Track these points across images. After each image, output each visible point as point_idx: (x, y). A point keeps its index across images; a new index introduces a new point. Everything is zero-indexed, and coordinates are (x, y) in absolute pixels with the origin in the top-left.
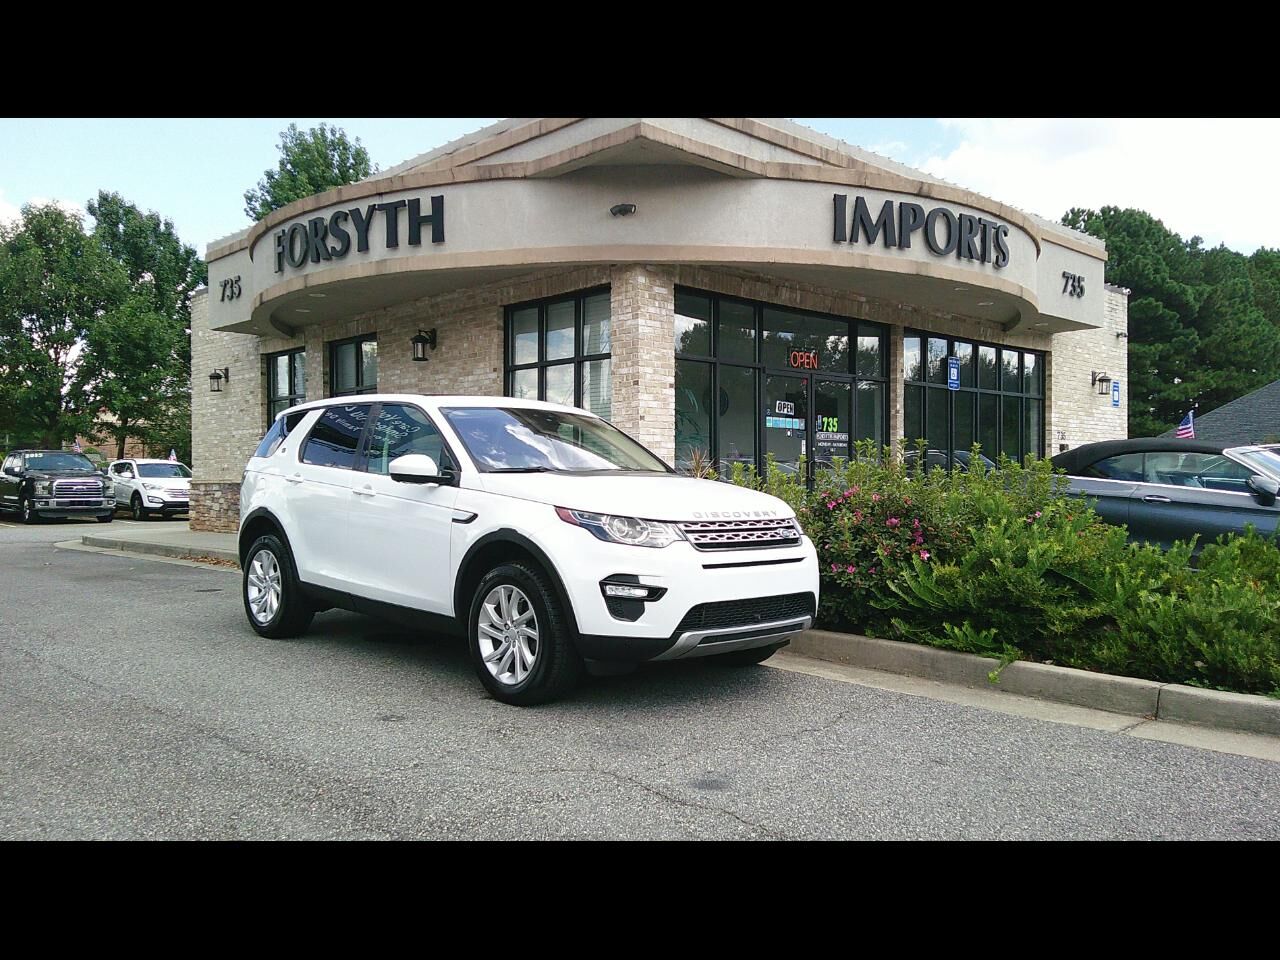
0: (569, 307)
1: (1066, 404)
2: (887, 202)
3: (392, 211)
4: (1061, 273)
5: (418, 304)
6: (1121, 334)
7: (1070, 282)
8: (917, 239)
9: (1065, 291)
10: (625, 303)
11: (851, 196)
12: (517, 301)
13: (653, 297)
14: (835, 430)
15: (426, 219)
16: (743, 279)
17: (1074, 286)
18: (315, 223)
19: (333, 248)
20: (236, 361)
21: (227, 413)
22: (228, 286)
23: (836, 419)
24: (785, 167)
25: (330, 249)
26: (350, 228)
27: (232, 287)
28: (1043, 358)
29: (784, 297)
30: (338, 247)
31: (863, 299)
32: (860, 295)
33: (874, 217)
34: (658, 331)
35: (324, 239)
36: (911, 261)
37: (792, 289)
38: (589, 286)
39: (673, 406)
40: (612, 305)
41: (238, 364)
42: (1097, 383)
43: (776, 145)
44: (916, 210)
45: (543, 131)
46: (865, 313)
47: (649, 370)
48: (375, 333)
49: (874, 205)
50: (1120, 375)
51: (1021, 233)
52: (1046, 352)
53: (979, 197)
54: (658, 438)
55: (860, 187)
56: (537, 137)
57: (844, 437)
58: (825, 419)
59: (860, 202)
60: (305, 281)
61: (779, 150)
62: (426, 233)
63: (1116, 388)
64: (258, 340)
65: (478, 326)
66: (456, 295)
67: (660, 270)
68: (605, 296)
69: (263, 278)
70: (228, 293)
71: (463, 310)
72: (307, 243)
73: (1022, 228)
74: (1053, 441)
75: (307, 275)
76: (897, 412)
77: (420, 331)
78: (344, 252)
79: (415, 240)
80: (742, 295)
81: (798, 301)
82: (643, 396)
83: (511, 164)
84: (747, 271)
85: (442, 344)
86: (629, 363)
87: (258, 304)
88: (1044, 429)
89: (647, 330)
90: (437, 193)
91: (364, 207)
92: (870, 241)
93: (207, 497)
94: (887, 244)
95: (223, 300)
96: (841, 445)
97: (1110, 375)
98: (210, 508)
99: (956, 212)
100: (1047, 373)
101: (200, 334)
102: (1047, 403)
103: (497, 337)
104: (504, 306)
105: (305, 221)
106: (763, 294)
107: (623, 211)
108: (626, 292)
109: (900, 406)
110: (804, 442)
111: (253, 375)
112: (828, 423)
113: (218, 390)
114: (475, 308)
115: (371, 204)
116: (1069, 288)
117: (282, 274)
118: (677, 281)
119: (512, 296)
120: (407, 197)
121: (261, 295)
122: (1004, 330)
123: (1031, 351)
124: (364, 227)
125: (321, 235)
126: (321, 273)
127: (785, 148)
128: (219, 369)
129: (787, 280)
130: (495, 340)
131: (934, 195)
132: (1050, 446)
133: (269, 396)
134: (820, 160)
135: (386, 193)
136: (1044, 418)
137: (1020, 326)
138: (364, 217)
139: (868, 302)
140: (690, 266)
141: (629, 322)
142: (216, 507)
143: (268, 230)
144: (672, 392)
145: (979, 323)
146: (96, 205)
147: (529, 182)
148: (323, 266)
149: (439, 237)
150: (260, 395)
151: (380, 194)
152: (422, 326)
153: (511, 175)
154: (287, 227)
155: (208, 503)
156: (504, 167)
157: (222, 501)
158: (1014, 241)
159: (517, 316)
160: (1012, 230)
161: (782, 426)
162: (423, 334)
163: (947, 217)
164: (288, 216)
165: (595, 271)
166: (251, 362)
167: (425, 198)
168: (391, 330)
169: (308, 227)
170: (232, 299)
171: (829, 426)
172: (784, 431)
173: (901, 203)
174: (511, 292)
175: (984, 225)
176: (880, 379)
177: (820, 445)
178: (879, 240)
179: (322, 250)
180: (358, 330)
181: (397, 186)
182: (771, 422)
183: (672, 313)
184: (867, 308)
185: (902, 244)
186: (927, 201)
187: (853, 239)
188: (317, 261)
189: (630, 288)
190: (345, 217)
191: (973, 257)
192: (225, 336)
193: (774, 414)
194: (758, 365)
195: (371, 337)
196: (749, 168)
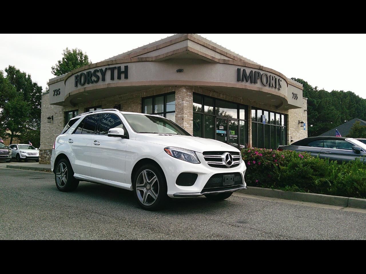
0: (162, 98)
1: (292, 129)
2: (251, 71)
3: (112, 70)
4: (292, 92)
5: (115, 97)
6: (306, 110)
7: (294, 95)
8: (259, 81)
9: (293, 98)
10: (180, 97)
11: (242, 69)
13: (187, 95)
14: (234, 134)
15: (123, 72)
16: (211, 91)
17: (295, 96)
18: (88, 73)
19: (94, 80)
20: (55, 114)
21: (52, 129)
23: (234, 131)
24: (224, 60)
26: (99, 74)
27: (57, 91)
28: (286, 117)
29: (221, 97)
30: (96, 79)
31: (241, 98)
32: (240, 97)
33: (248, 75)
34: (189, 105)
36: (257, 87)
37: (223, 94)
38: (168, 92)
39: (192, 126)
40: (176, 97)
42: (300, 123)
43: (222, 54)
44: (259, 73)
45: (158, 48)
47: (187, 116)
48: (101, 105)
49: (248, 71)
50: (306, 122)
51: (284, 81)
52: (287, 114)
53: (275, 71)
55: (244, 66)
56: (156, 50)
57: (236, 136)
58: (231, 131)
59: (244, 70)
61: (222, 56)
62: (123, 76)
63: (305, 125)
64: (63, 107)
65: (134, 103)
66: (127, 95)
67: (189, 88)
68: (173, 95)
69: (70, 89)
70: (56, 93)
71: (129, 99)
72: (86, 79)
73: (285, 80)
74: (289, 139)
75: (85, 88)
76: (250, 130)
78: (97, 82)
79: (119, 78)
80: (210, 96)
81: (225, 97)
82: (185, 123)
83: (148, 57)
84: (211, 89)
85: (122, 108)
87: (68, 96)
88: (287, 136)
89: (186, 104)
90: (126, 65)
91: (104, 68)
92: (247, 81)
93: (45, 154)
94: (251, 82)
95: (54, 95)
96: (236, 138)
97: (303, 121)
98: (46, 157)
99: (269, 74)
100: (287, 120)
101: (44, 106)
102: (287, 128)
104: (142, 98)
105: (85, 72)
106: (216, 96)
107: (180, 71)
108: (180, 94)
109: (251, 128)
110: (226, 137)
111: (61, 118)
113: (50, 122)
114: (133, 98)
115: (106, 67)
116: (294, 97)
117: (77, 87)
118: (194, 91)
119: (145, 95)
120: (117, 66)
121: (70, 93)
122: (277, 108)
123: (283, 114)
124: (104, 74)
125: (90, 76)
126: (89, 87)
127: (224, 55)
128: (50, 115)
129: (222, 92)
130: (139, 107)
131: (263, 69)
132: (288, 140)
134: (233, 59)
135: (110, 65)
136: (287, 133)
137: (282, 107)
138: (104, 71)
140: (197, 87)
141: (181, 102)
142: (48, 157)
143: (73, 75)
144: (192, 122)
145: (270, 106)
146: (8, 69)
147: (153, 62)
148: (91, 85)
149: (126, 77)
151: (109, 65)
152: (116, 103)
153: (148, 60)
154: (79, 74)
155: (45, 156)
156: (146, 58)
158: (283, 83)
159: (146, 100)
160: (282, 80)
161: (221, 133)
162: (117, 105)
163: (267, 76)
164: (79, 71)
165: (170, 88)
166: (61, 114)
167: (123, 67)
168: (106, 104)
169: (86, 74)
170: (57, 95)
171: (232, 133)
172: (221, 134)
173: (255, 71)
174: (145, 94)
175: (276, 78)
176: (245, 120)
177: (230, 138)
178: (249, 81)
179: (90, 80)
180: (96, 104)
181: (114, 62)
182: (217, 131)
183: (192, 100)
184: (242, 101)
185: (255, 82)
186: (262, 71)
187: (242, 81)
188: (89, 83)
189: (181, 92)
190: (98, 71)
191: (273, 87)
192: (52, 106)
193: (219, 129)
194: (214, 115)
195: (100, 107)
196: (215, 60)
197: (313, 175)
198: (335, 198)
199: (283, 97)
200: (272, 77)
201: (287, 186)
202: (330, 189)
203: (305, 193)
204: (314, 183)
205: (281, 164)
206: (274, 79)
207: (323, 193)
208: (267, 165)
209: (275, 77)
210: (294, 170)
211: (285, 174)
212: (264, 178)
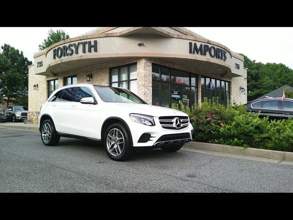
0: (126, 68)
1: (235, 94)
3: (84, 44)
4: (235, 63)
5: (88, 68)
6: (246, 78)
7: (237, 66)
8: (208, 53)
9: (236, 67)
10: (141, 67)
11: (193, 43)
13: (147, 65)
14: (187, 98)
15: (93, 46)
16: (167, 62)
17: (238, 66)
18: (64, 47)
19: (69, 53)
21: (38, 95)
23: (187, 96)
24: (178, 35)
25: (68, 54)
26: (73, 48)
27: (40, 64)
28: (230, 83)
29: (176, 67)
31: (193, 68)
32: (192, 67)
34: (148, 74)
35: (66, 51)
36: (206, 58)
37: (178, 65)
38: (131, 63)
39: (152, 91)
40: (137, 67)
41: (41, 83)
42: (241, 89)
46: (193, 71)
47: (146, 83)
48: (77, 75)
49: (198, 45)
50: (246, 88)
53: (220, 44)
54: (148, 99)
55: (195, 41)
57: (188, 100)
61: (177, 31)
62: (93, 49)
63: (245, 90)
64: (46, 77)
65: (103, 73)
66: (97, 66)
67: (149, 59)
68: (135, 65)
69: (49, 60)
70: (39, 65)
71: (99, 69)
72: (62, 52)
73: (229, 52)
74: (232, 102)
75: (61, 60)
78: (71, 54)
79: (90, 51)
80: (167, 66)
81: (179, 67)
82: (145, 89)
83: (114, 33)
84: (167, 60)
85: (94, 77)
86: (142, 81)
87: (48, 67)
88: (230, 100)
89: (146, 73)
90: (95, 39)
91: (77, 43)
92: (198, 53)
93: (32, 115)
95: (38, 67)
97: (244, 87)
98: (33, 118)
99: (216, 47)
100: (231, 87)
101: (31, 76)
102: (231, 93)
103: (108, 75)
104: (110, 68)
105: (61, 46)
106: (171, 66)
107: (140, 45)
108: (141, 64)
109: (200, 93)
110: (180, 101)
111: (44, 85)
113: (36, 89)
114: (102, 68)
115: (79, 42)
116: (237, 67)
117: (55, 59)
118: (153, 62)
119: (112, 66)
120: (88, 40)
121: (49, 65)
122: (222, 77)
123: (227, 81)
124: (77, 47)
125: (66, 49)
126: (65, 59)
128: (36, 84)
129: (177, 63)
131: (211, 43)
133: (48, 91)
134: (185, 34)
135: (82, 40)
136: (230, 97)
137: (226, 75)
138: (77, 45)
140: (156, 58)
141: (141, 71)
142: (35, 118)
143: (51, 49)
144: (151, 88)
145: (217, 75)
146: (3, 46)
147: (118, 37)
148: (66, 57)
149: (96, 50)
150: (46, 90)
152: (89, 73)
153: (114, 36)
154: (56, 48)
155: (33, 117)
156: (112, 33)
157: (36, 116)
158: (227, 55)
159: (113, 70)
160: (227, 52)
161: (175, 97)
162: (89, 75)
164: (57, 45)
165: (133, 59)
166: (44, 82)
167: (92, 41)
168: (81, 74)
169: (62, 48)
170: (40, 67)
171: (185, 97)
176: (196, 87)
177: (183, 101)
179: (66, 53)
180: (72, 74)
181: (85, 38)
182: (173, 96)
183: (151, 69)
184: (193, 70)
188: (64, 56)
190: (72, 45)
192: (37, 76)
193: (173, 94)
194: (170, 83)
195: (75, 76)
196: (170, 35)
199: (228, 67)
207: (262, 147)
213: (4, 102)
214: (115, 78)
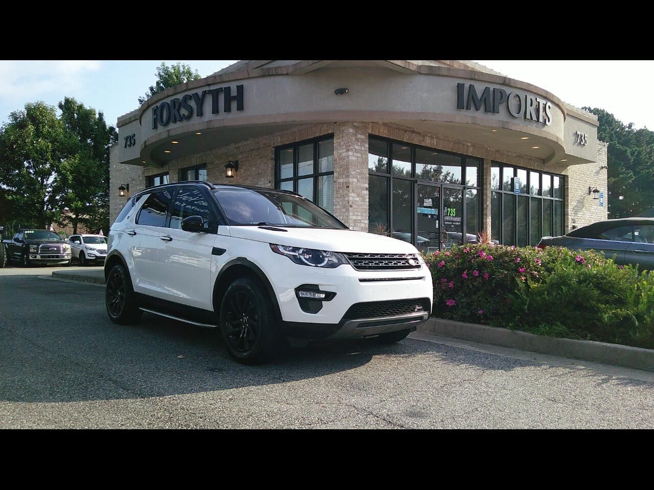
0: (310, 148)
1: (576, 204)
2: (486, 88)
3: (215, 94)
4: (575, 132)
5: (229, 147)
6: (604, 167)
7: (580, 137)
8: (502, 108)
9: (576, 142)
10: (342, 143)
11: (467, 84)
12: (282, 144)
13: (357, 140)
14: (454, 215)
15: (234, 98)
16: (405, 132)
17: (582, 139)
18: (174, 102)
19: (184, 115)
20: (132, 180)
22: (129, 139)
23: (454, 209)
24: (431, 68)
25: (182, 115)
26: (192, 103)
27: (131, 138)
28: (564, 180)
29: (427, 142)
30: (187, 114)
31: (469, 144)
32: (467, 142)
33: (479, 95)
34: (359, 159)
35: (178, 111)
36: (499, 121)
37: (432, 137)
38: (321, 135)
39: (367, 200)
40: (334, 145)
41: (134, 182)
42: (592, 193)
44: (502, 93)
46: (471, 152)
47: (355, 180)
48: (205, 164)
49: (479, 88)
50: (604, 190)
52: (564, 176)
53: (536, 87)
54: (359, 218)
55: (472, 79)
57: (459, 219)
58: (449, 209)
59: (471, 87)
60: (169, 133)
62: (234, 105)
63: (602, 196)
64: (144, 169)
65: (261, 158)
66: (249, 142)
67: (361, 127)
68: (330, 141)
69: (146, 133)
70: (128, 143)
71: (252, 150)
72: (170, 113)
73: (557, 105)
74: (569, 224)
75: (169, 130)
76: (487, 206)
77: (230, 162)
78: (189, 117)
79: (228, 109)
80: (405, 140)
81: (435, 143)
82: (352, 194)
83: (280, 67)
84: (407, 127)
85: (241, 168)
86: (344, 176)
87: (143, 147)
88: (564, 218)
89: (354, 158)
90: (239, 83)
92: (477, 109)
94: (486, 111)
95: (126, 147)
96: (457, 223)
97: (598, 189)
99: (522, 95)
100: (566, 187)
101: (114, 166)
102: (566, 203)
103: (271, 164)
104: (275, 147)
105: (168, 101)
106: (416, 140)
107: (341, 92)
108: (343, 137)
109: (489, 203)
110: (437, 221)
111: (141, 187)
112: (450, 211)
113: (123, 196)
114: (259, 148)
115: (205, 90)
116: (580, 141)
117: (156, 130)
118: (370, 132)
119: (279, 142)
120: (224, 86)
121: (145, 142)
122: (544, 163)
123: (557, 175)
124: (200, 102)
125: (177, 107)
128: (123, 183)
129: (429, 133)
130: (270, 166)
131: (511, 84)
135: (212, 84)
136: (564, 211)
137: (554, 161)
138: (200, 97)
139: (472, 146)
140: (377, 123)
141: (344, 154)
143: (149, 106)
144: (367, 192)
145: (530, 159)
146: (63, 104)
147: (289, 77)
148: (178, 124)
149: (241, 108)
151: (209, 85)
152: (231, 159)
153: (280, 73)
154: (158, 104)
156: (276, 68)
158: (554, 112)
159: (282, 152)
160: (552, 106)
161: (426, 212)
162: (231, 163)
163: (519, 97)
164: (160, 99)
165: (325, 126)
166: (140, 180)
167: (233, 86)
168: (214, 162)
169: (170, 104)
170: (130, 146)
171: (450, 213)
172: (426, 215)
173: (494, 89)
174: (279, 140)
175: (539, 103)
176: (478, 188)
177: (446, 223)
178: (482, 108)
179: (178, 118)
180: (197, 163)
181: (218, 80)
182: (419, 210)
183: (368, 149)
184: (471, 149)
185: (494, 111)
186: (508, 88)
187: (468, 108)
188: (175, 122)
189: (345, 135)
190: (190, 97)
191: (532, 120)
192: (127, 167)
193: (422, 206)
194: (413, 179)
195: (203, 166)
196: (411, 68)
197: (599, 301)
198: (646, 354)
199: (555, 140)
200: (531, 100)
201: (543, 325)
202: (635, 333)
203: (582, 341)
204: (600, 319)
205: (533, 278)
206: (535, 104)
207: (620, 340)
208: (500, 279)
209: (536, 99)
210: (560, 292)
211: (538, 298)
212: (495, 305)
213: (65, 222)
214: (287, 171)
